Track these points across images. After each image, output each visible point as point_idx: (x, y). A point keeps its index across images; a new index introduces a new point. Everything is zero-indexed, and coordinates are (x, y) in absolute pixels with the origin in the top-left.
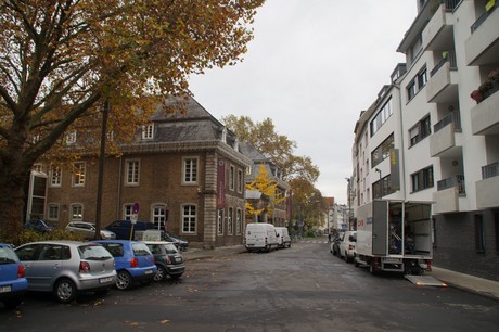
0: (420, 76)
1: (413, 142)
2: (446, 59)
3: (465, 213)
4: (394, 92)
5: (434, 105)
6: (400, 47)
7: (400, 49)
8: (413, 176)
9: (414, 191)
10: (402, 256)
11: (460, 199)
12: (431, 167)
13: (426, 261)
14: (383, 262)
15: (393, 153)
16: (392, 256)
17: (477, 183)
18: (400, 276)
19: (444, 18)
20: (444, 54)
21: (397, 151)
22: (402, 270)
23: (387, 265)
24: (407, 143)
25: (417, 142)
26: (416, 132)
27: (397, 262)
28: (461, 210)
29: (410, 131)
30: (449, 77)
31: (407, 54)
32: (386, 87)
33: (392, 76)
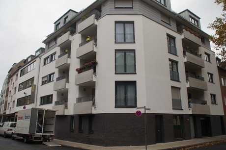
0: (52, 56)
1: (44, 83)
2: (66, 53)
3: (67, 115)
4: (38, 59)
5: (57, 69)
6: (44, 41)
7: (44, 42)
8: (41, 98)
9: (41, 104)
10: (41, 134)
11: (65, 110)
12: (52, 95)
13: (51, 136)
14: (34, 137)
15: (33, 86)
16: (37, 134)
17: (74, 104)
18: (41, 143)
19: (69, 37)
20: (66, 51)
21: (35, 86)
22: (42, 140)
23: (35, 138)
24: (40, 83)
25: (45, 83)
26: (46, 79)
27: (40, 136)
28: (65, 114)
29: (43, 78)
30: (67, 60)
31: (46, 45)
32: (32, 56)
33: (36, 52)
